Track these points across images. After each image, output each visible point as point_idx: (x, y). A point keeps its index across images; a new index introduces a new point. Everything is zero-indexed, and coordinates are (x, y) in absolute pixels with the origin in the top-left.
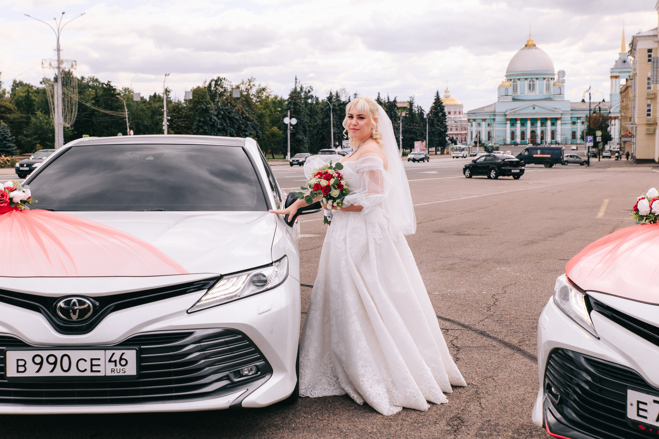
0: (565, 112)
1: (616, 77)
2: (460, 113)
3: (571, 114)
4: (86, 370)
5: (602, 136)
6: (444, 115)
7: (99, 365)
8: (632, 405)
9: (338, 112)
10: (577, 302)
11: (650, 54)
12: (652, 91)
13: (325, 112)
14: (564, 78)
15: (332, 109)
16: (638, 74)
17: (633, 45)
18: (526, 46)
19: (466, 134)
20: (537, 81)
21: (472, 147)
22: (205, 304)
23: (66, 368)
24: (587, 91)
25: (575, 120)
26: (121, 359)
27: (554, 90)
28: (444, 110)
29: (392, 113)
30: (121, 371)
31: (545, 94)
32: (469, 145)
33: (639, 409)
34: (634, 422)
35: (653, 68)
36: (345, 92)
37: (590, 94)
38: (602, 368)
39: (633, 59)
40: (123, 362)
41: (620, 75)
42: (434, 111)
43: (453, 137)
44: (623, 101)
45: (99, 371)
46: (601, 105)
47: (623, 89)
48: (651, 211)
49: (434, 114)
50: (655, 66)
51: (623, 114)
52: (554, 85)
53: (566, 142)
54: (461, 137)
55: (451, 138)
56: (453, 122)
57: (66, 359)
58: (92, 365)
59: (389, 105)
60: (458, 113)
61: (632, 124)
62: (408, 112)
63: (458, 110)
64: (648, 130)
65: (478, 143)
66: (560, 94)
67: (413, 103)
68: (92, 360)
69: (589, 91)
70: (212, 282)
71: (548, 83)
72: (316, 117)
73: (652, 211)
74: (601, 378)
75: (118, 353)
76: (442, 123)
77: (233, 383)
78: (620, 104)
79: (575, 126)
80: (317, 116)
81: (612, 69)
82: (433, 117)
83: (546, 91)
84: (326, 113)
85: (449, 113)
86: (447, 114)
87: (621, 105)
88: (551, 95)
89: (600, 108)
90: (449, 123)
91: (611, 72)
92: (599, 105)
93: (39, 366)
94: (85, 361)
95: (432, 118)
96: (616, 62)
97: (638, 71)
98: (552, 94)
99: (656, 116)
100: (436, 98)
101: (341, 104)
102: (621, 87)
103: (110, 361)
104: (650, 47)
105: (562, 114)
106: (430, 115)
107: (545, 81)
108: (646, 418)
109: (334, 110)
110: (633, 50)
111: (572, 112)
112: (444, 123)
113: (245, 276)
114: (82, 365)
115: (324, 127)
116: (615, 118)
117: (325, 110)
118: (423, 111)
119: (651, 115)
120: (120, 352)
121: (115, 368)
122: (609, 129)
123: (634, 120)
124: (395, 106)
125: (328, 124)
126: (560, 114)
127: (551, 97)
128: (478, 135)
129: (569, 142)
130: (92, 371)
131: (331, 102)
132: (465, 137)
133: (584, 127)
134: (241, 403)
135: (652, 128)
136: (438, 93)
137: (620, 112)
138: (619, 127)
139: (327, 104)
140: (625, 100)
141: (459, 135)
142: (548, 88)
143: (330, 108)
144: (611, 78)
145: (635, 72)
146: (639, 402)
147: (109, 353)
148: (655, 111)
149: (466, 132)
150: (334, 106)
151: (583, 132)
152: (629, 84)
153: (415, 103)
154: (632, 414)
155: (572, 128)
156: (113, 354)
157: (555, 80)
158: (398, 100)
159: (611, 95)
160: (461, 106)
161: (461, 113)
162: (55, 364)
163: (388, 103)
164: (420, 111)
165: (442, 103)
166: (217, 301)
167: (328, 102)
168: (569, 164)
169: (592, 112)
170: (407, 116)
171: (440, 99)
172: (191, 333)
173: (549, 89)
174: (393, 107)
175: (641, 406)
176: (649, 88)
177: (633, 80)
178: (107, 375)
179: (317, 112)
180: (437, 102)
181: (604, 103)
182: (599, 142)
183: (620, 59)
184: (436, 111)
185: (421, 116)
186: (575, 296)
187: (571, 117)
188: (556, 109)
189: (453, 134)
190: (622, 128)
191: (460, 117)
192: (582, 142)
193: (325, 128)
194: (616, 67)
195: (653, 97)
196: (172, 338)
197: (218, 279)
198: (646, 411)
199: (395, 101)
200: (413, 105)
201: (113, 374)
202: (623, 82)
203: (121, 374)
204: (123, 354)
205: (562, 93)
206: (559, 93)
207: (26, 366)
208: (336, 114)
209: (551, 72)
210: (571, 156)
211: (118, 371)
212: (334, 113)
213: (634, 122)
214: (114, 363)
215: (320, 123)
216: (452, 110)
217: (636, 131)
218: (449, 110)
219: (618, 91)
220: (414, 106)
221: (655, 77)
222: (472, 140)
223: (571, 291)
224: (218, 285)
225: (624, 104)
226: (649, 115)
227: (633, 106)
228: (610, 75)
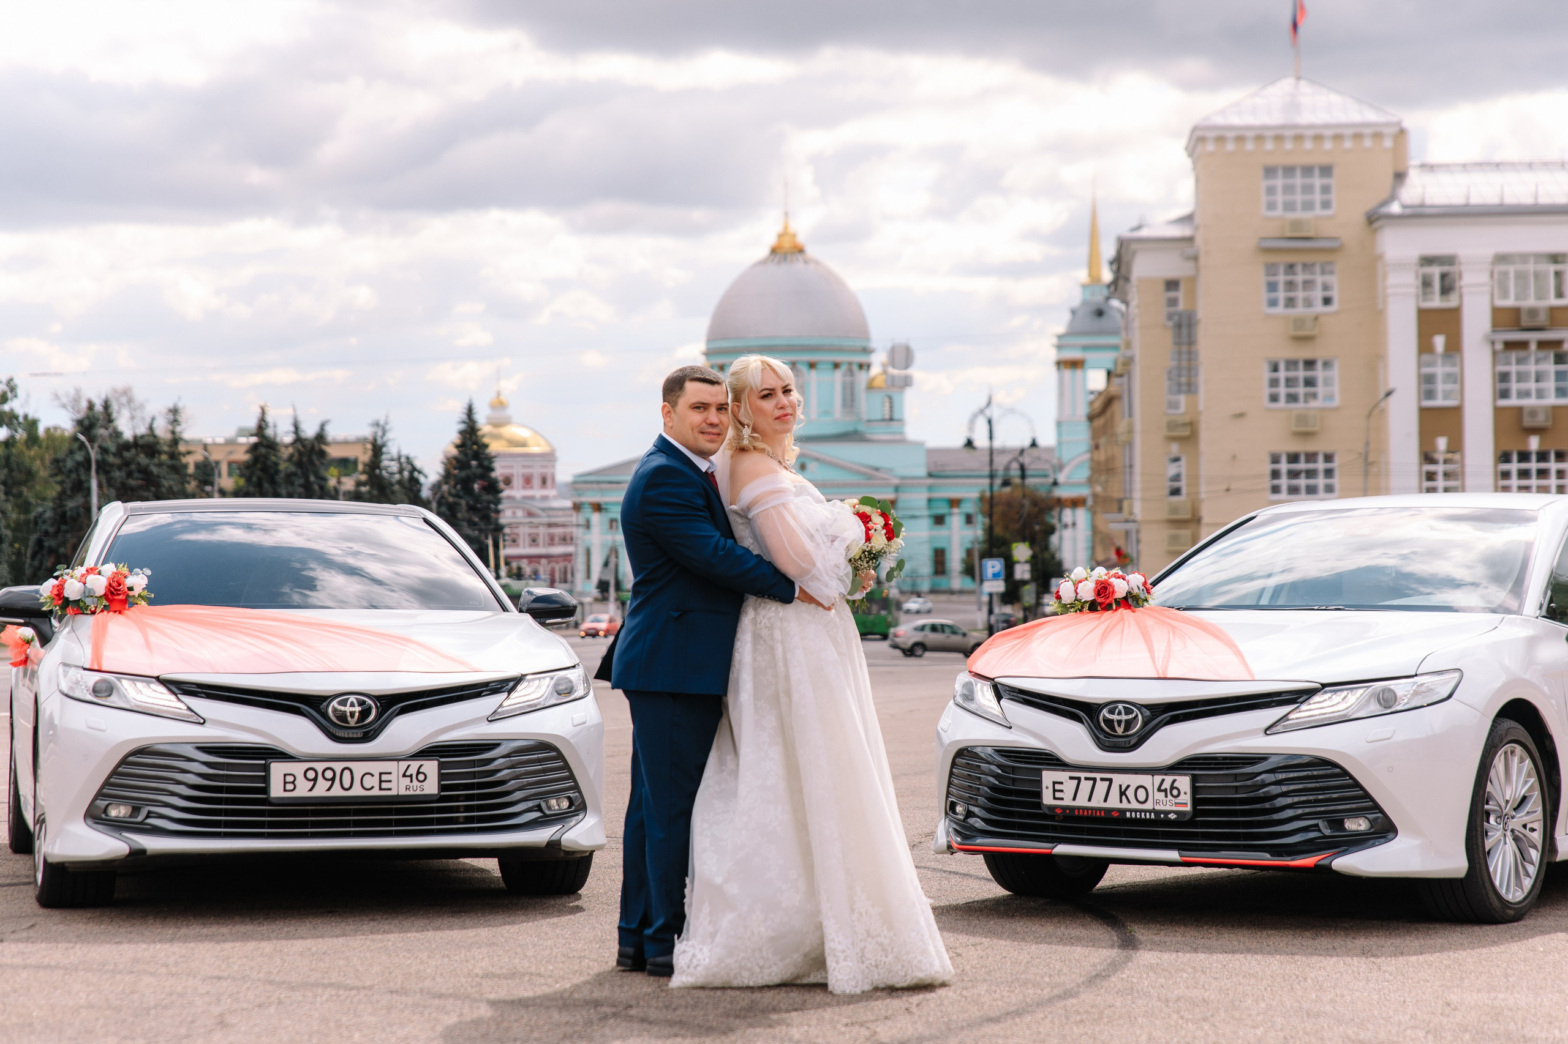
0: (909, 481)
1: (1075, 364)
2: (544, 481)
3: (930, 488)
4: (372, 788)
5: (1034, 561)
6: (493, 488)
7: (390, 781)
8: (1047, 788)
9: (117, 474)
10: (983, 695)
11: (1172, 294)
12: (1183, 414)
13: (70, 471)
14: (910, 371)
15: (97, 462)
16: (1137, 358)
17: (1120, 263)
18: (774, 251)
19: (567, 557)
20: (813, 374)
21: (591, 604)
22: (508, 712)
23: (347, 785)
24: (982, 411)
25: (942, 509)
26: (418, 773)
27: (870, 406)
28: (492, 470)
29: (312, 478)
30: (419, 789)
31: (837, 421)
32: (582, 594)
33: (1055, 791)
34: (1052, 808)
35: (1178, 343)
36: (130, 401)
37: (990, 422)
38: (1015, 757)
39: (1123, 307)
40: (421, 777)
41: (1090, 356)
42: (456, 472)
43: (519, 569)
44: (1097, 447)
45: (390, 789)
46: (1026, 460)
47: (1098, 405)
48: (1076, 597)
49: (455, 487)
50: (1184, 339)
51: (1099, 489)
52: (870, 387)
53: (914, 585)
54: (549, 568)
55: (515, 571)
56: (520, 513)
57: (347, 773)
58: (381, 781)
59: (300, 453)
60: (536, 482)
61: (1127, 521)
62: (364, 478)
63: (537, 471)
64: (1174, 539)
65: (612, 590)
66: (891, 419)
67: (384, 445)
68: (381, 774)
69: (988, 412)
70: (511, 684)
71: (848, 379)
72: (25, 490)
73: (1078, 597)
74: (1013, 768)
75: (415, 765)
76: (486, 518)
77: (546, 816)
78: (1088, 456)
79: (941, 532)
80: (30, 488)
81: (1060, 337)
82: (453, 496)
83: (844, 405)
84: (74, 476)
85: (508, 481)
86: (502, 485)
87: (1092, 460)
88: (860, 420)
89: (1022, 468)
90: (507, 515)
91: (1059, 347)
92: (1021, 459)
93: (312, 783)
94: (373, 775)
95: (451, 499)
96: (1074, 312)
97: (1137, 351)
98: (865, 417)
99: (1198, 493)
100: (462, 427)
101: (126, 446)
102: (1092, 397)
103: (404, 775)
104: (1171, 274)
105: (897, 489)
106: (445, 488)
107: (838, 375)
108: (1062, 799)
109: (103, 468)
110: (1121, 282)
111: (931, 481)
112: (493, 515)
113: (548, 680)
114: (369, 782)
115: (63, 527)
116: (1076, 503)
117: (70, 464)
118: (420, 472)
119: (1184, 491)
120: (418, 763)
121: (411, 785)
122: (1054, 539)
123: (1131, 507)
124: (322, 454)
125: (78, 514)
126: (891, 490)
127: (861, 428)
128: (613, 560)
129: (925, 586)
130: (381, 789)
131: (92, 440)
132: (566, 568)
133: (977, 532)
134: (559, 841)
135: (1185, 533)
136: (470, 412)
137: (1090, 481)
138: (1089, 533)
139: (76, 446)
140: (1102, 441)
141: (544, 561)
142: (850, 400)
143: (88, 460)
144: (1059, 368)
145: (1129, 353)
146: (1054, 783)
147: (403, 765)
148: (1195, 479)
149: (570, 549)
150: (104, 450)
151: (969, 552)
152: (1114, 390)
153: (390, 444)
154: (1047, 799)
155: (931, 540)
156: (409, 766)
157: (875, 370)
158: (332, 433)
159: (1059, 424)
160: (549, 457)
161: (549, 482)
162: (333, 779)
163: (293, 444)
164: (406, 474)
165: (486, 446)
166: (520, 708)
167: (82, 437)
168: (927, 654)
169: (998, 481)
170: (364, 489)
171: (480, 433)
172: (498, 745)
173: (853, 400)
174: (314, 458)
175: (1057, 787)
176: (1174, 405)
177: (1125, 379)
178: (400, 794)
179: (30, 474)
180: (469, 443)
181: (1034, 451)
182: (1024, 583)
183: (1085, 303)
184: (464, 474)
185: (411, 489)
186: (982, 691)
187: (930, 500)
188: (877, 469)
189: (521, 557)
190: (1098, 537)
191: (545, 498)
192: (968, 583)
193: (67, 532)
194: (1072, 333)
195: (1186, 432)
196: (476, 750)
197: (518, 680)
198: (1062, 791)
199: (320, 437)
200: (384, 450)
201: (408, 793)
202: (1096, 380)
203: (418, 792)
204: (421, 766)
205: (896, 416)
206: (887, 417)
207: (296, 782)
208: (110, 482)
209: (860, 344)
210: (934, 628)
211: (415, 789)
212: (103, 478)
213: (1131, 513)
214: (409, 779)
215: (49, 514)
216: (517, 471)
217: (1138, 541)
218: (507, 471)
219: (1083, 411)
220: (388, 456)
221: (1185, 372)
222: (588, 575)
223: (976, 685)
224: (519, 688)
225: (1101, 456)
226: (1176, 492)
227: (1127, 463)
228: (1053, 355)
